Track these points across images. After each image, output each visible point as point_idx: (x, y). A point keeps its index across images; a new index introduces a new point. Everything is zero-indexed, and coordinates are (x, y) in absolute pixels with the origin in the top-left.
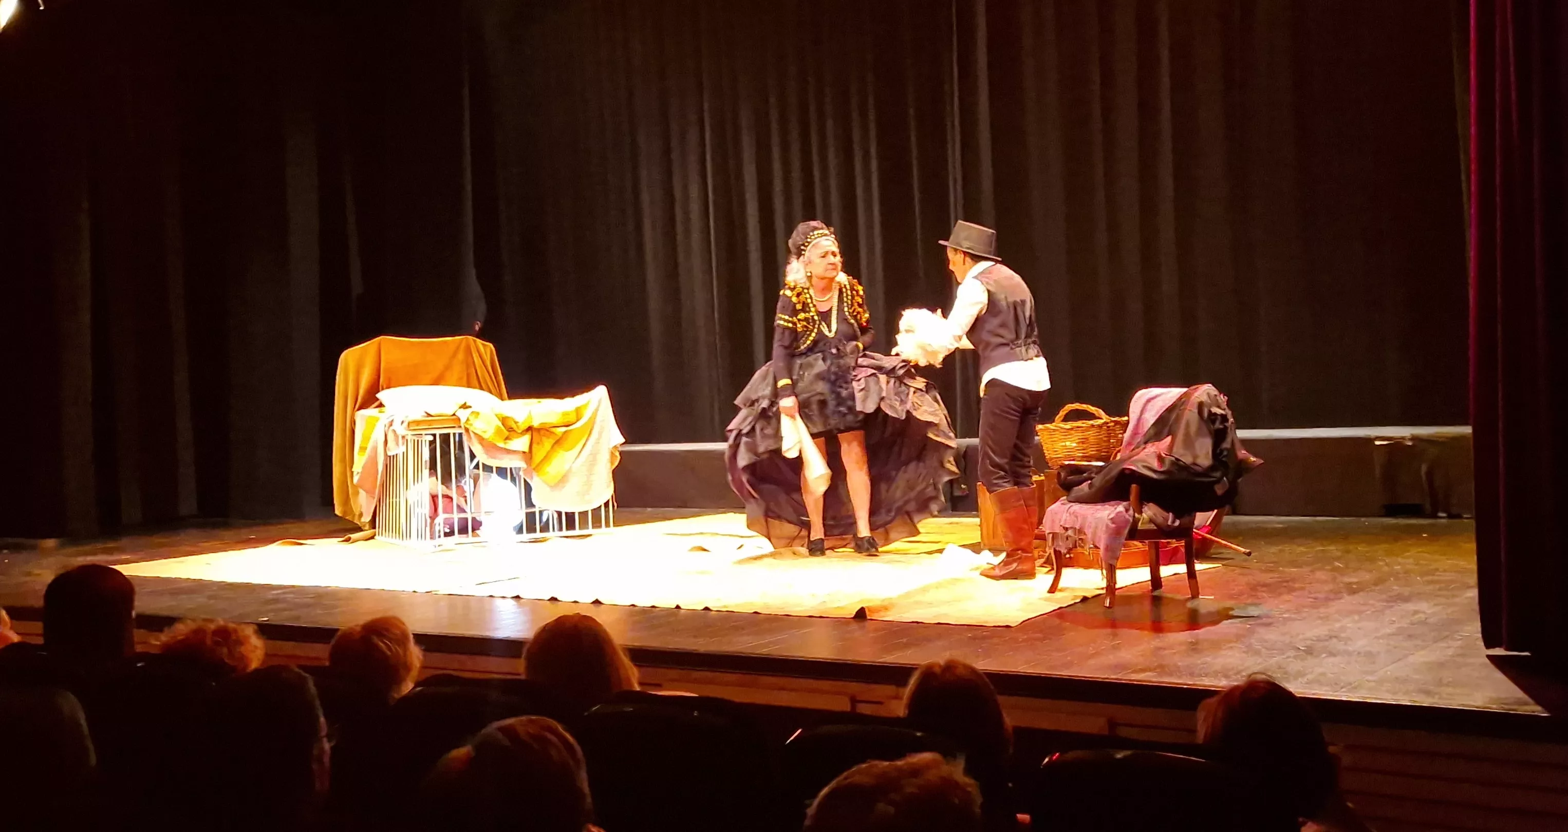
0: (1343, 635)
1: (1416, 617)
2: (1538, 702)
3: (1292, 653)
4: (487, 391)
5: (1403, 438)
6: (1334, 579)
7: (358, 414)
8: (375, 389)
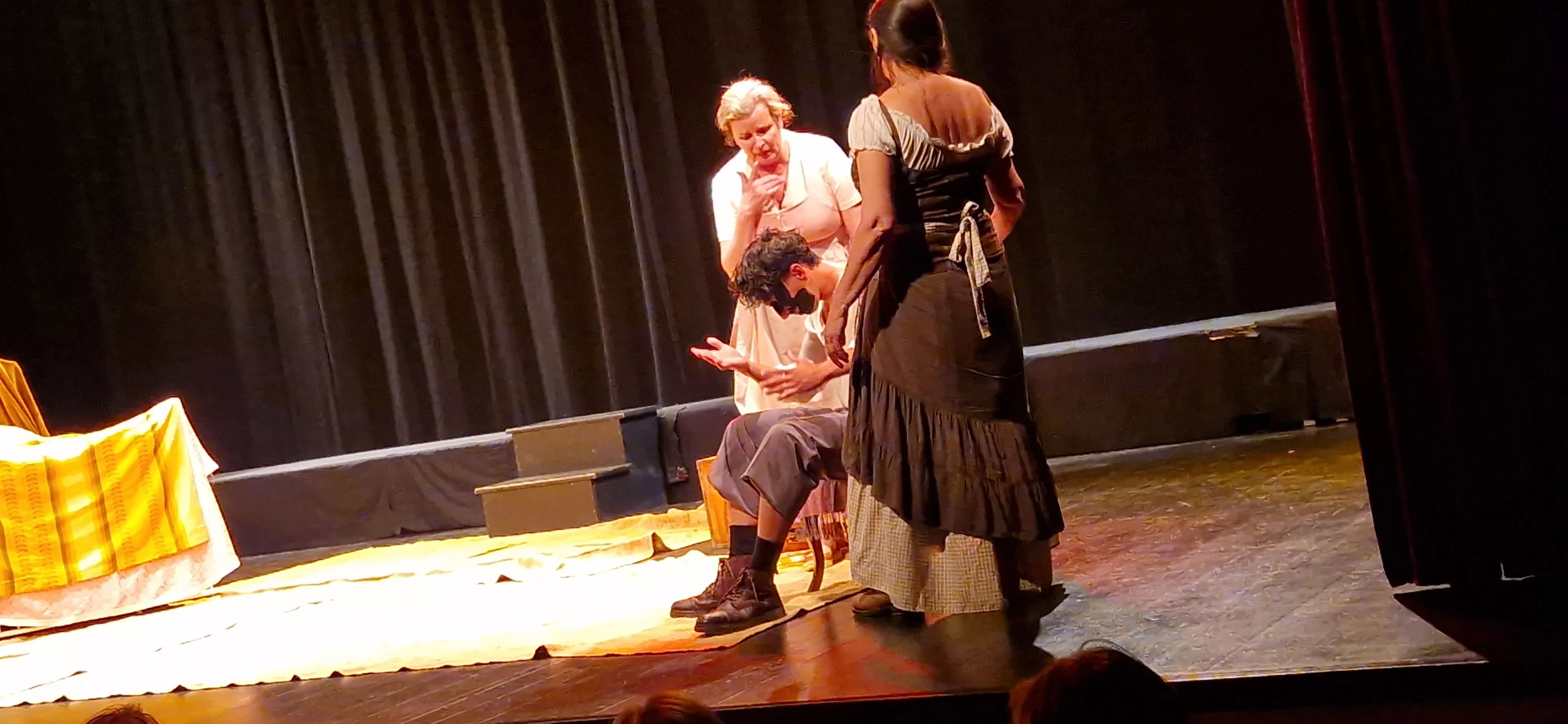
0: (1202, 595)
1: (1296, 558)
2: (1470, 647)
3: (1143, 627)
4: (20, 426)
5: (1245, 328)
6: (1182, 524)
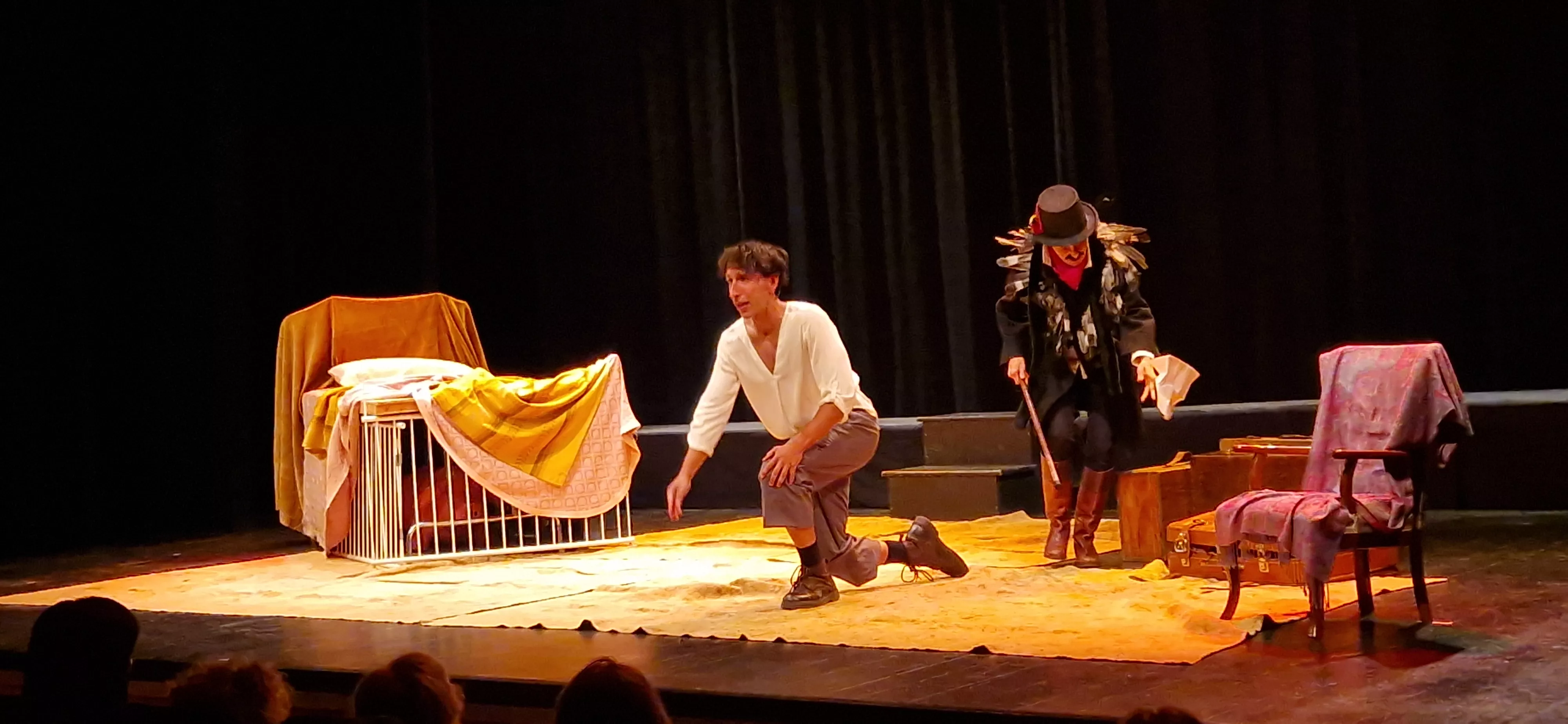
4: (464, 363)
7: (307, 396)
8: (325, 363)
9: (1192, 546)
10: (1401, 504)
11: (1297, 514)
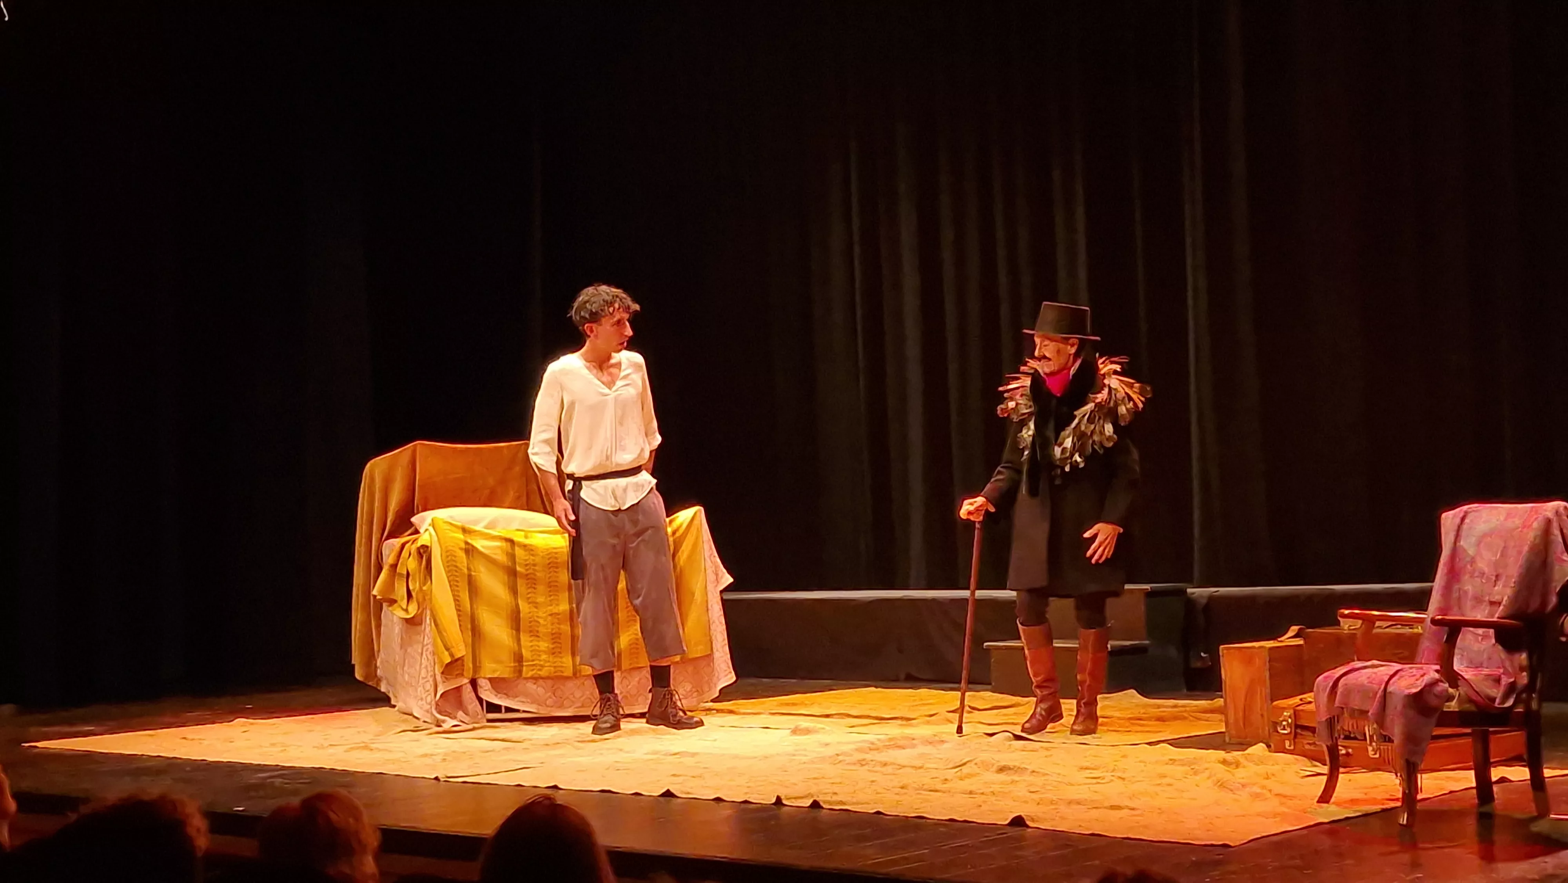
7: (386, 544)
8: (408, 511)
9: (1297, 726)
10: (1512, 680)
11: (1390, 688)
